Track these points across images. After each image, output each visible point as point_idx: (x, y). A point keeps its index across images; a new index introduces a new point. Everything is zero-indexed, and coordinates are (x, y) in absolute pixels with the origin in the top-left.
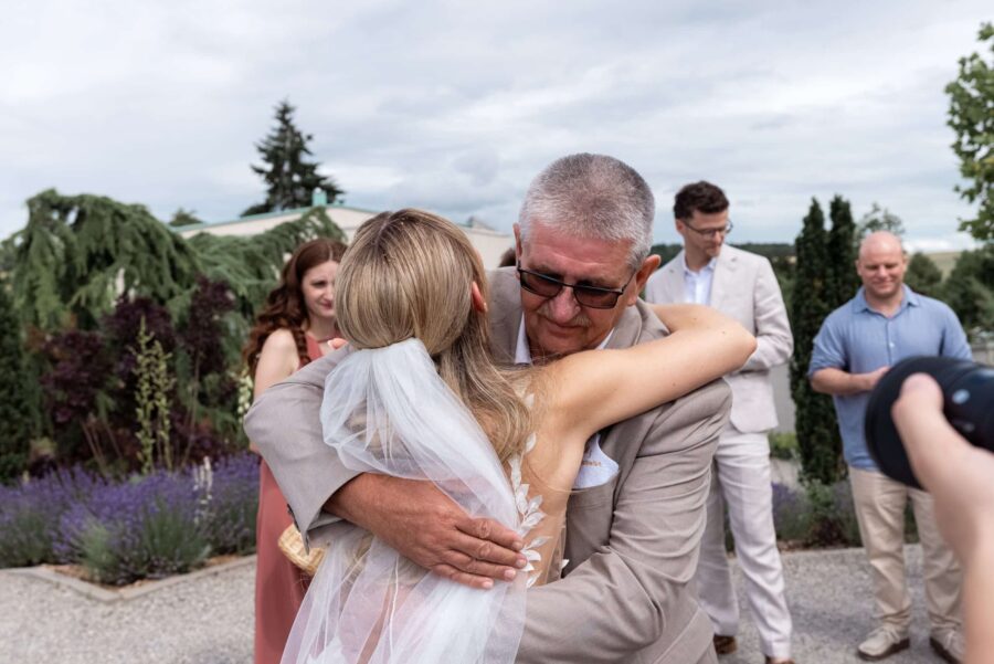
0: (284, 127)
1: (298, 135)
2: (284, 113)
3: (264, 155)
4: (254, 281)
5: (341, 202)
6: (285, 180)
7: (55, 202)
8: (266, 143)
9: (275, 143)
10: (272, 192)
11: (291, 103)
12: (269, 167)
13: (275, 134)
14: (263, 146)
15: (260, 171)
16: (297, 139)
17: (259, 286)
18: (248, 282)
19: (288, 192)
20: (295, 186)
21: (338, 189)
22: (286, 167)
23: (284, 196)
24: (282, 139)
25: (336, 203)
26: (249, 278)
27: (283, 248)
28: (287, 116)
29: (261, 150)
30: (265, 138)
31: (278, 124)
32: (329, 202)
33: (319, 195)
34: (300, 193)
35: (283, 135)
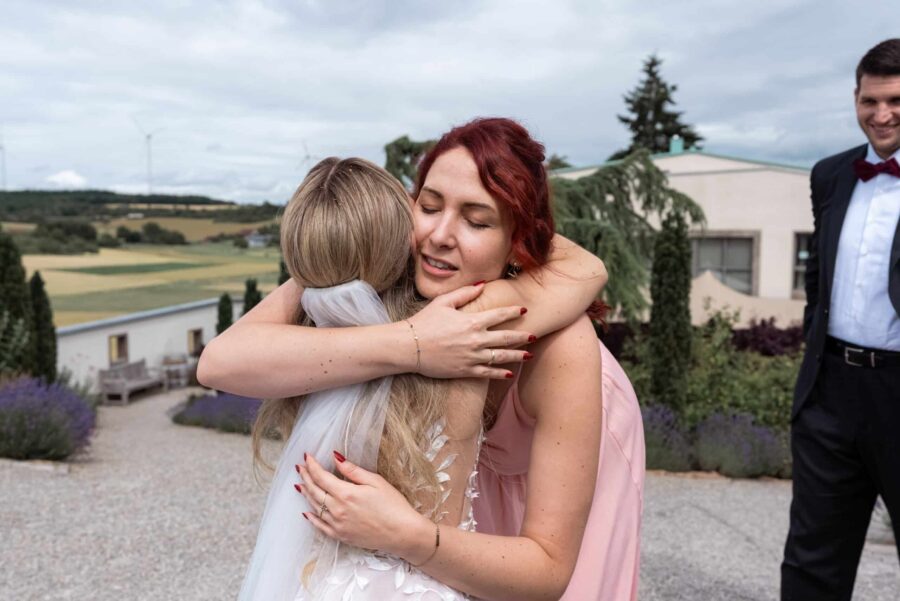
0: (651, 79)
1: (664, 86)
2: (651, 66)
3: (630, 106)
4: (573, 219)
5: (699, 148)
6: (648, 128)
7: (406, 147)
8: (634, 94)
9: (641, 94)
10: (636, 139)
12: (634, 117)
13: (642, 86)
14: (630, 97)
15: (625, 120)
16: (662, 90)
17: (574, 224)
18: (566, 220)
19: (651, 138)
20: (657, 133)
21: (699, 135)
22: (650, 116)
23: (647, 142)
24: (647, 90)
25: (692, 149)
26: (568, 217)
27: (604, 190)
28: (654, 69)
29: (628, 101)
30: (633, 90)
31: (645, 77)
32: (686, 148)
33: (676, 142)
34: (661, 140)
35: (649, 86)
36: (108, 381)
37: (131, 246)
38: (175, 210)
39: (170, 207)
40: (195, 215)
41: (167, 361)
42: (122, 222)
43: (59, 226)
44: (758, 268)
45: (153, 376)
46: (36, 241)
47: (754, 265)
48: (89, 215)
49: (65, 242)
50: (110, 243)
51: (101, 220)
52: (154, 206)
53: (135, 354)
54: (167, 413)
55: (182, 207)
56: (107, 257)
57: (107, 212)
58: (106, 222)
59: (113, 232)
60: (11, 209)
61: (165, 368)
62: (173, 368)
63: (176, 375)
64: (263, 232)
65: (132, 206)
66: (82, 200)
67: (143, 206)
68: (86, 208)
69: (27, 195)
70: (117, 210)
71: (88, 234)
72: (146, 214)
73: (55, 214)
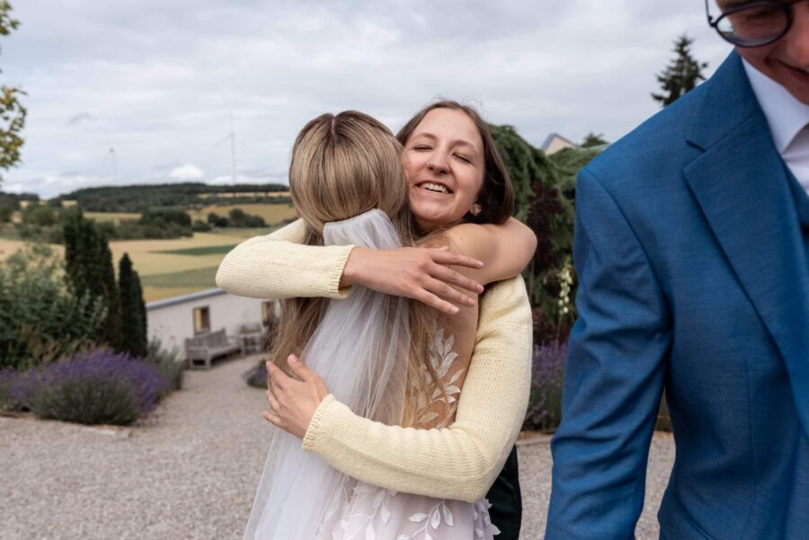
0: (682, 58)
1: (695, 64)
2: (682, 46)
3: (663, 84)
8: (666, 74)
9: (674, 73)
11: (689, 36)
12: (667, 94)
13: (674, 65)
14: (663, 76)
15: (658, 98)
16: (694, 68)
24: (679, 69)
28: (685, 49)
29: (661, 80)
30: (665, 69)
31: (676, 56)
35: (680, 65)
36: (193, 348)
37: (218, 229)
38: (256, 197)
39: (252, 195)
40: (273, 201)
41: (244, 330)
42: (213, 209)
43: (160, 214)
45: (232, 344)
46: (140, 227)
48: (184, 204)
49: (165, 228)
50: (203, 228)
51: (195, 208)
52: (238, 195)
53: (216, 325)
54: (243, 376)
55: (262, 195)
56: (200, 240)
57: (199, 201)
58: (198, 210)
59: (204, 218)
60: (121, 202)
61: (242, 336)
62: (249, 336)
63: (252, 342)
65: (220, 195)
66: (179, 192)
67: (230, 195)
68: (181, 199)
69: (134, 188)
70: (208, 199)
71: (184, 220)
72: (232, 201)
73: (156, 205)
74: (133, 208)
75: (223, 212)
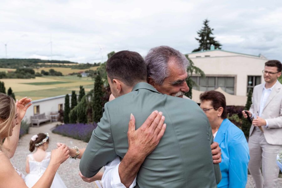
0: (206, 27)
1: (210, 29)
2: (206, 23)
3: (199, 35)
5: (220, 48)
6: (205, 42)
8: (200, 31)
9: (202, 31)
10: (201, 45)
11: (208, 20)
12: (200, 38)
13: (203, 29)
15: (198, 39)
16: (209, 30)
19: (205, 45)
20: (207, 43)
21: (221, 44)
22: (205, 38)
23: (204, 47)
24: (205, 30)
25: (217, 49)
28: (207, 24)
29: (198, 33)
31: (204, 26)
32: (215, 48)
33: (212, 47)
34: (208, 46)
35: (205, 29)
36: (33, 120)
37: (45, 76)
39: (58, 64)
40: (65, 67)
41: (51, 114)
42: (43, 68)
43: (23, 70)
44: (236, 86)
45: (47, 119)
46: (16, 74)
47: (235, 85)
48: (32, 66)
49: (25, 75)
50: (39, 75)
51: (36, 68)
52: (53, 64)
53: (41, 112)
54: (50, 130)
55: (62, 64)
56: (38, 80)
57: (38, 66)
58: (38, 69)
59: (40, 72)
60: (9, 64)
61: (51, 116)
62: (53, 116)
63: (54, 118)
64: (86, 72)
65: (46, 64)
66: (31, 62)
67: (49, 64)
68: (31, 64)
69: (13, 60)
70: (42, 65)
71: (32, 72)
72: (51, 66)
73: (22, 66)
74: (13, 67)
75: (47, 70)
